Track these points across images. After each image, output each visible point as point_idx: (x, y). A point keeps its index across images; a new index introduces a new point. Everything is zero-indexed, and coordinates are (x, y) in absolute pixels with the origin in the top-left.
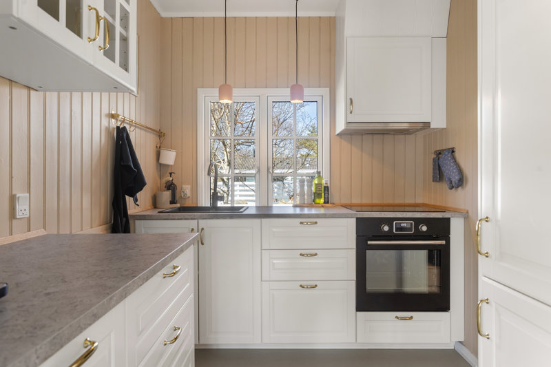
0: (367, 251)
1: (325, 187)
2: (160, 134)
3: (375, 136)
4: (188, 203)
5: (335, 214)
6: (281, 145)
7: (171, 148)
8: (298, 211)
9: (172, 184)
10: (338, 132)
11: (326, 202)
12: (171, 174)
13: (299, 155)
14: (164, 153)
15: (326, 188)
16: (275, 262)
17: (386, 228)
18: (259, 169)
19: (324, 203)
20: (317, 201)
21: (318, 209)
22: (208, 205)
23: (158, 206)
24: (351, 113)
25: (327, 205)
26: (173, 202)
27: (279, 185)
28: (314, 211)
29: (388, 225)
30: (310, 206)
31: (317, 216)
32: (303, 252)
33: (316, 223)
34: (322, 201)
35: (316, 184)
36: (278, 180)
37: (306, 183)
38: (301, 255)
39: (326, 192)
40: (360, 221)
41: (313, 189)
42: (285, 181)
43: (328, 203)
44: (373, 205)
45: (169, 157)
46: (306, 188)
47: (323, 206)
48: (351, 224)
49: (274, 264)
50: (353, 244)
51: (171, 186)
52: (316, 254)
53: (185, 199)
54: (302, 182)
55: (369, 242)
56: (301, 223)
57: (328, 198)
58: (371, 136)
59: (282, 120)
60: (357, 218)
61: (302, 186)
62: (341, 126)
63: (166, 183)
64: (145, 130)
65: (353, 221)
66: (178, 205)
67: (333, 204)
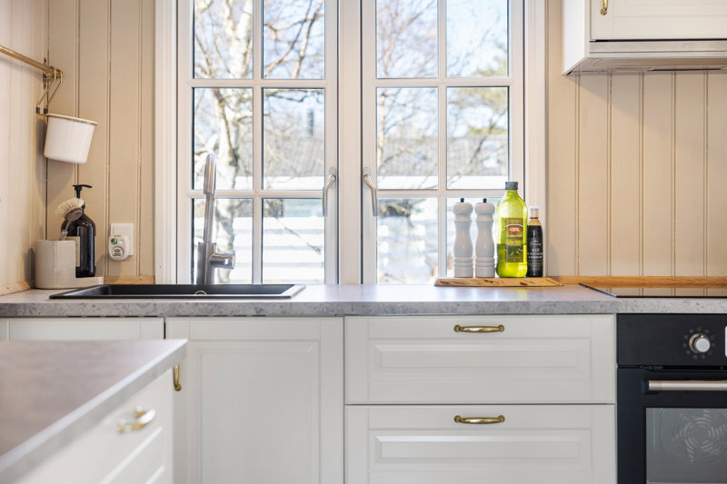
0: (648, 410)
1: (530, 229)
2: (48, 74)
3: (680, 77)
4: (127, 276)
5: (555, 304)
6: (401, 99)
7: (78, 114)
8: (451, 295)
9: (83, 218)
10: (568, 67)
11: (535, 272)
12: (78, 188)
13: (460, 131)
14: (57, 127)
15: (535, 233)
16: (382, 439)
17: (703, 345)
18: (336, 177)
19: (529, 274)
20: (509, 268)
21: (511, 291)
22: (185, 279)
23: (40, 284)
24: (604, 12)
25: (536, 281)
26: (84, 271)
27: (395, 230)
28: (496, 296)
29: (708, 336)
30: (486, 283)
31: (504, 310)
32: (463, 411)
33: (501, 328)
34: (522, 268)
35: (506, 221)
36: (392, 212)
37: (474, 216)
38: (458, 419)
39: (534, 242)
40: (627, 324)
41: (497, 236)
42: (414, 217)
43: (540, 274)
44: (674, 283)
45: (72, 141)
46: (474, 230)
47: (524, 285)
48: (603, 332)
49: (379, 445)
50: (607, 388)
51: (78, 226)
52: (501, 419)
53: (119, 262)
54: (463, 212)
55: (653, 385)
56: (458, 329)
57: (540, 261)
58: (668, 77)
59: (405, 16)
60: (618, 315)
61: (464, 227)
62: (576, 51)
63: (67, 216)
64: (11, 63)
65: (609, 324)
66: (99, 281)
67: (556, 278)
